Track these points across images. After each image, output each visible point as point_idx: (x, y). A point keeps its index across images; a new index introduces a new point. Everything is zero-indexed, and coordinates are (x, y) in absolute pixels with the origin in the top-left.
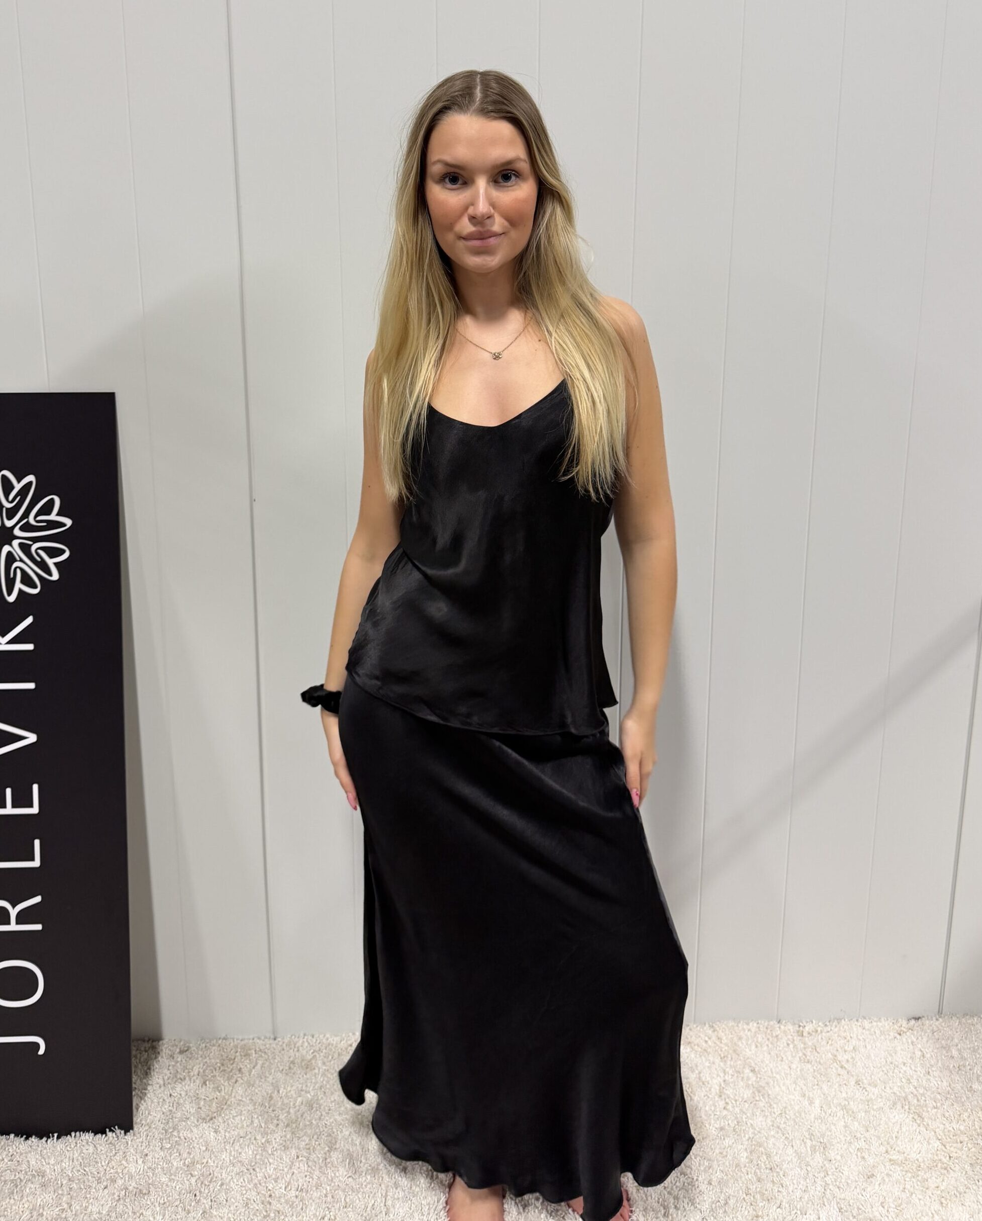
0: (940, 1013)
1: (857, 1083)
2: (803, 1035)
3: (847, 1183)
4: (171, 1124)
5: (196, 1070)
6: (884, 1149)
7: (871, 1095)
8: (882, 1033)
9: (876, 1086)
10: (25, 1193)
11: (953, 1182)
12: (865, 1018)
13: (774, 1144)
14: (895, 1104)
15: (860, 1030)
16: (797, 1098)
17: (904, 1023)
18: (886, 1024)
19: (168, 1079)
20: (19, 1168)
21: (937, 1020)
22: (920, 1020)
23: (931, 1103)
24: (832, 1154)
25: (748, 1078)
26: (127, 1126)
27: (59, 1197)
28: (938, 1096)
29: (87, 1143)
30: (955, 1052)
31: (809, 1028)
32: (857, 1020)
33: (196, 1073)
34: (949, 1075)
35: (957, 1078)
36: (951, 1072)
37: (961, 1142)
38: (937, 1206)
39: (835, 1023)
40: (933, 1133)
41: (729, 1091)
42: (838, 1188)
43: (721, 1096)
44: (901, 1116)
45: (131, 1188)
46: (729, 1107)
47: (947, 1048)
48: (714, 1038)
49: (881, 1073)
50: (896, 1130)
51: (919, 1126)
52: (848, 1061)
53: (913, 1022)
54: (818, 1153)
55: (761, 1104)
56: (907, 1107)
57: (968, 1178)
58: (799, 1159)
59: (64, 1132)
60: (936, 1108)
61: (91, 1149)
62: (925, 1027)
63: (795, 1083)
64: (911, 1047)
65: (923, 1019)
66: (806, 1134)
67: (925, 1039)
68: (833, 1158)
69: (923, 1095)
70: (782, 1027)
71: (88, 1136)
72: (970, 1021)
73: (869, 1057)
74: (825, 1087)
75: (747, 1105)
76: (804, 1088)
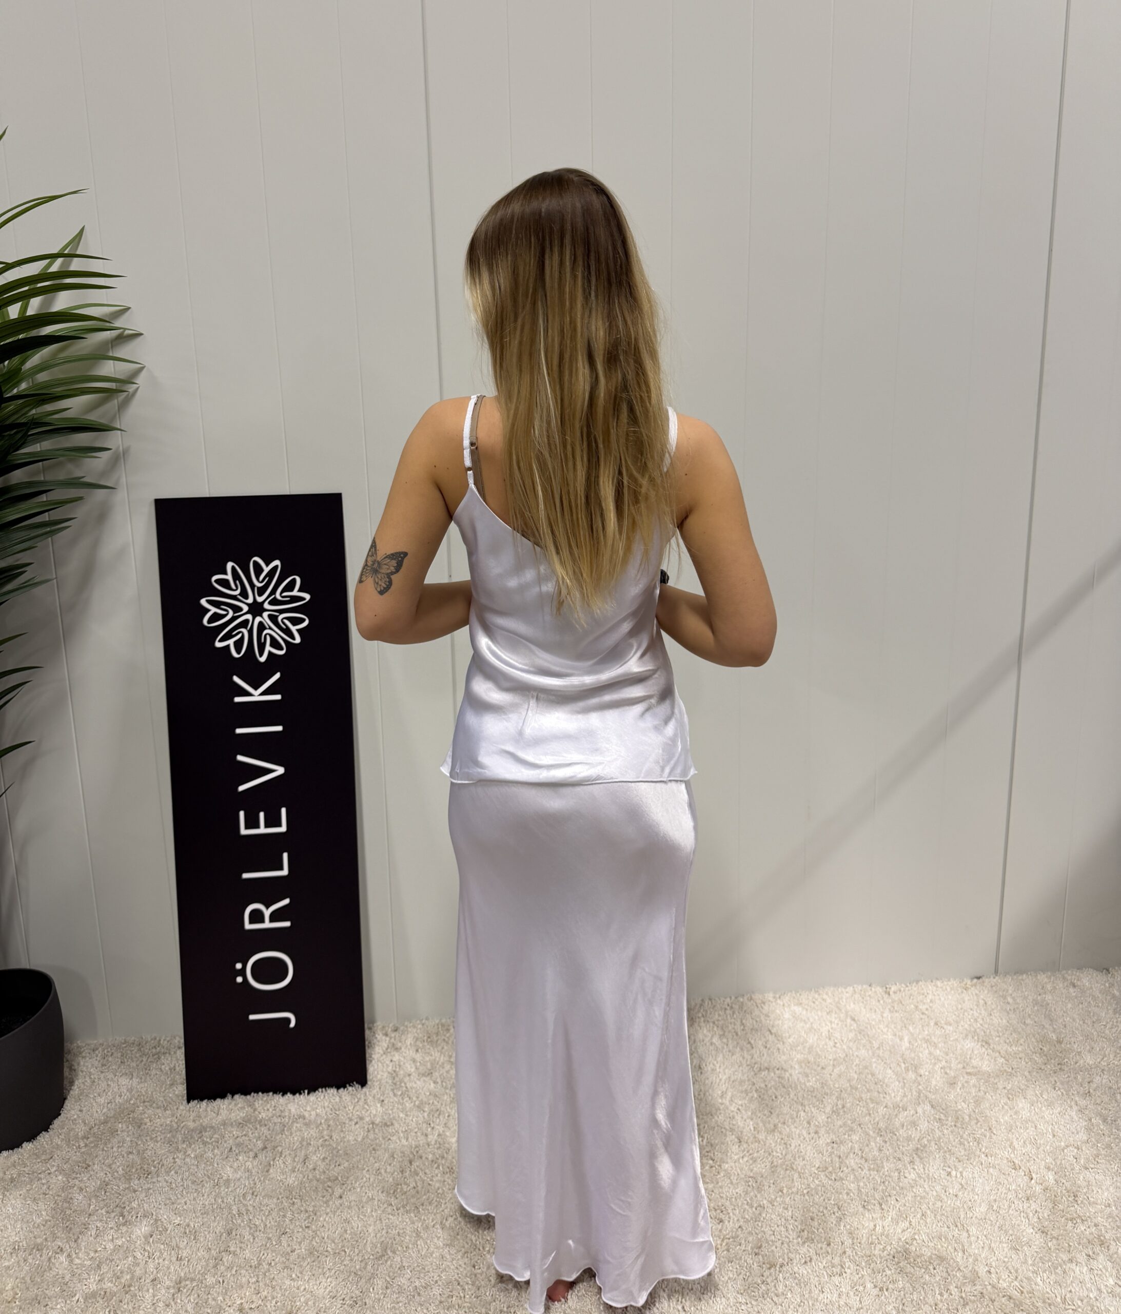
0: (996, 972)
1: (936, 1024)
2: (889, 994)
3: (936, 1089)
4: (397, 1079)
5: (408, 1042)
6: (962, 1066)
7: (947, 1032)
8: (951, 989)
9: (950, 1025)
10: (293, 1131)
11: (1016, 1083)
12: (937, 979)
13: (876, 1067)
14: (967, 1035)
15: (935, 988)
16: (890, 1037)
17: (969, 982)
18: (954, 983)
19: (387, 1049)
20: (283, 1114)
21: (994, 978)
22: (981, 980)
23: (994, 1033)
24: (922, 1072)
25: (851, 1025)
26: (363, 1082)
27: (321, 1132)
28: (1000, 1029)
29: (333, 1095)
30: (1010, 1000)
31: (894, 988)
32: (932, 981)
33: (409, 1044)
34: (1006, 1014)
35: (1014, 1016)
36: (1008, 1013)
37: (1020, 1058)
38: (1006, 1100)
39: (915, 984)
40: (998, 1054)
41: (838, 1035)
42: (930, 1092)
43: (830, 1039)
44: (972, 1044)
45: (377, 1122)
46: (837, 1045)
47: (1004, 997)
48: (820, 1000)
49: (954, 1016)
50: (969, 1053)
51: (987, 1049)
52: (927, 1009)
53: (975, 980)
54: (910, 1072)
55: (864, 1041)
56: (976, 1038)
57: (1028, 1081)
58: (897, 1075)
59: (312, 1089)
60: (999, 1036)
61: (338, 1098)
62: (985, 984)
63: (887, 1026)
64: (975, 998)
65: (984, 978)
66: (901, 1060)
67: (986, 992)
68: (922, 1074)
69: (988, 1028)
70: (873, 989)
71: (332, 1091)
72: (1020, 978)
73: (943, 1006)
74: (911, 1028)
75: (851, 1044)
76: (895, 1030)
